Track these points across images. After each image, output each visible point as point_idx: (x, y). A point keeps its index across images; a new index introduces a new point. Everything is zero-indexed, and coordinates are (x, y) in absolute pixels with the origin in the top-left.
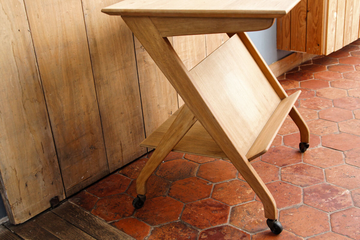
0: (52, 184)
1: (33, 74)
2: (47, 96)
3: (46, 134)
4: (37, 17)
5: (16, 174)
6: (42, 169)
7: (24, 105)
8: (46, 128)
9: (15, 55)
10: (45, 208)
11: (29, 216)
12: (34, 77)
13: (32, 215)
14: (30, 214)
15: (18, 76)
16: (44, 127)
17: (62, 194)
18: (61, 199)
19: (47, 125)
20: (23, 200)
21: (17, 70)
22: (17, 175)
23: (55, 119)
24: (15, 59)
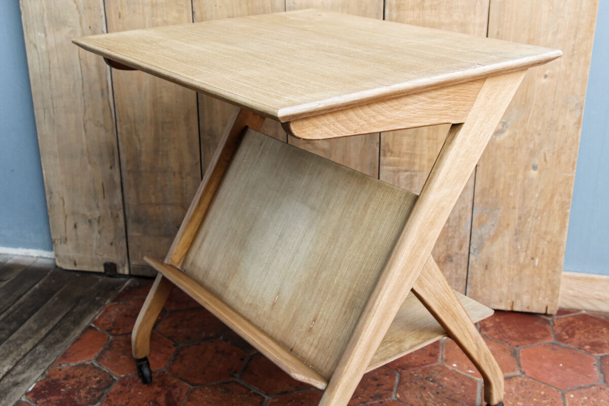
0: (111, 244)
1: (102, 90)
2: (120, 127)
3: (111, 176)
4: (118, 16)
5: (64, 205)
6: (99, 217)
7: (84, 125)
8: (111, 168)
9: (81, 57)
10: (96, 269)
11: (73, 265)
12: (102, 94)
13: (78, 266)
14: (75, 264)
15: (81, 85)
16: (108, 166)
17: (124, 266)
18: (120, 271)
19: (114, 164)
20: (68, 242)
21: (80, 76)
22: (65, 207)
23: (128, 162)
24: (80, 62)
